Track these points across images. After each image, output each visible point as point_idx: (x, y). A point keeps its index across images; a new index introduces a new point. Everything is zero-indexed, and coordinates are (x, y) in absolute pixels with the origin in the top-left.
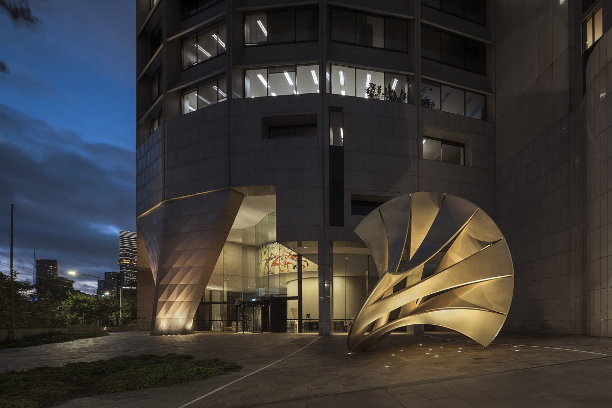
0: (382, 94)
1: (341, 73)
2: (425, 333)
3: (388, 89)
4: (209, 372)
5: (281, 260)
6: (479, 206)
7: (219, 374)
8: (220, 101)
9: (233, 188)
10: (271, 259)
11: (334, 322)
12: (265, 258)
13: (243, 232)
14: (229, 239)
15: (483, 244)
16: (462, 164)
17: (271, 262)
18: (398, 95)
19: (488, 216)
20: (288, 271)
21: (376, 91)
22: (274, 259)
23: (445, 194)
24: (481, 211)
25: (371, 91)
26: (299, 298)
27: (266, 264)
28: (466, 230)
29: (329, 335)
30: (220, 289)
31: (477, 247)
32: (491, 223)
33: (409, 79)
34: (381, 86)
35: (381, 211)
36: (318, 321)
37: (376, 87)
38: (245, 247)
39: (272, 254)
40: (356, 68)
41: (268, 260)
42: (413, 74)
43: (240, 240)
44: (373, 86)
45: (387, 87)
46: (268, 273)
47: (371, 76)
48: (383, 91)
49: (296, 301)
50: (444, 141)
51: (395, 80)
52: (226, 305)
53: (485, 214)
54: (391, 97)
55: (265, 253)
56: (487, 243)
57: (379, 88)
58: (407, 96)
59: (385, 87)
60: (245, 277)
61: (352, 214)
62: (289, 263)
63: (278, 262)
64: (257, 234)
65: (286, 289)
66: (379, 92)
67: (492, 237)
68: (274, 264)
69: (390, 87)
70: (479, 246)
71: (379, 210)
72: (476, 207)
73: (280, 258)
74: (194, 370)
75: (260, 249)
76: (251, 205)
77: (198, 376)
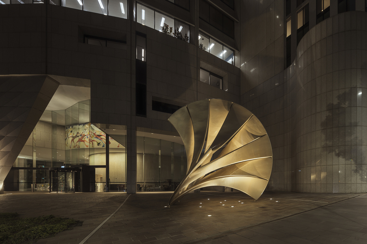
0: (173, 33)
1: (143, 11)
2: (201, 191)
3: (177, 31)
4: (55, 228)
5: (86, 138)
6: (253, 113)
7: (64, 230)
8: (35, 3)
9: (49, 75)
10: (77, 136)
11: (137, 184)
12: (71, 136)
13: (53, 114)
14: (42, 118)
15: (255, 136)
16: (221, 88)
17: (77, 139)
18: (184, 37)
19: (258, 120)
20: (93, 147)
21: (169, 30)
22: (80, 137)
23: (232, 103)
24: (254, 116)
25: (165, 29)
26: (107, 166)
27: (73, 140)
28: (244, 127)
29: (135, 194)
30: (24, 158)
31: (251, 138)
32: (260, 124)
33: (190, 29)
34: (172, 28)
35: (188, 108)
36: (125, 183)
37: (169, 28)
38: (54, 126)
39: (78, 133)
40: (155, 10)
41: (74, 138)
42: (194, 26)
43: (50, 120)
44: (166, 26)
45: (176, 30)
46: (74, 147)
47: (165, 20)
48: (173, 31)
49: (105, 169)
50: (211, 73)
51: (181, 26)
52: (35, 170)
53: (257, 118)
54: (179, 37)
55: (71, 132)
56: (257, 136)
57: (171, 28)
58: (189, 39)
59: (175, 29)
60: (54, 149)
61: (153, 109)
62: (94, 141)
63: (83, 139)
64: (67, 116)
65: (88, 161)
66: (171, 31)
67: (260, 133)
68: (80, 140)
69: (178, 30)
70: (253, 138)
71: (187, 108)
72: (251, 113)
73: (86, 137)
74: (40, 228)
75: (67, 128)
76: (65, 93)
77: (45, 234)
